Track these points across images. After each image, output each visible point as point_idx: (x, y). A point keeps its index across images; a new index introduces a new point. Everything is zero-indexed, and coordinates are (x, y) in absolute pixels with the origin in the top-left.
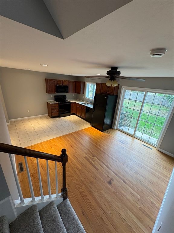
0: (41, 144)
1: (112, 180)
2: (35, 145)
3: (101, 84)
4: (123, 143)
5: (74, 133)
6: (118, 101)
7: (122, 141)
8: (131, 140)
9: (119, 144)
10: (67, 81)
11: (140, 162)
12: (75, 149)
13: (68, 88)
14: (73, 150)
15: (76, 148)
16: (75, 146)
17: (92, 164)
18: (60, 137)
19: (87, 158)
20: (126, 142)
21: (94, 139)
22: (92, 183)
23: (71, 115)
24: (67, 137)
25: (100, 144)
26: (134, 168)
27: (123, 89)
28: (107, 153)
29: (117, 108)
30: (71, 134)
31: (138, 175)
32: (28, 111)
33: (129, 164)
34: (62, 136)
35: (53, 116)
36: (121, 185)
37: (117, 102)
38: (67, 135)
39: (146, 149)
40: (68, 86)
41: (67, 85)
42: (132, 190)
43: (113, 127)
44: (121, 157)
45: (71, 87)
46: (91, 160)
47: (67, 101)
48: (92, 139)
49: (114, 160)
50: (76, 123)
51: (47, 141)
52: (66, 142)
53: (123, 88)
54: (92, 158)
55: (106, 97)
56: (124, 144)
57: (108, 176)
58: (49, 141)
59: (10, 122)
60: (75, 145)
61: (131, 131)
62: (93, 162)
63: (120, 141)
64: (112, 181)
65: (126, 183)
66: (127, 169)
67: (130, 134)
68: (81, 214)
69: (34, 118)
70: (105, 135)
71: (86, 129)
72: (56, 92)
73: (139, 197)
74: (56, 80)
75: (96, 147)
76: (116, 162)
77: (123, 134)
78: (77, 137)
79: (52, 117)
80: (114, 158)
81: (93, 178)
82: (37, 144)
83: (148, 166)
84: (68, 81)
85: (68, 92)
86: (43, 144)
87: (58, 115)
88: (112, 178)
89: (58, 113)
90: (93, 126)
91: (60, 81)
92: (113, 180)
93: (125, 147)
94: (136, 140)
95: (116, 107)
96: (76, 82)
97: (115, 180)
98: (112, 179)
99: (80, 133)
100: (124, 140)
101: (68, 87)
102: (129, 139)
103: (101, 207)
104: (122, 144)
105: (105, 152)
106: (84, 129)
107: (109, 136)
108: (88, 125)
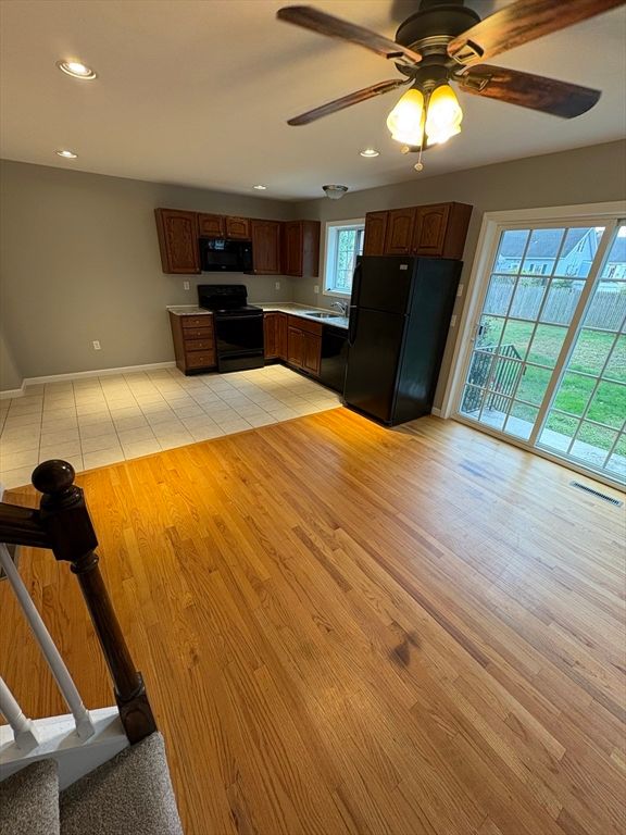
0: (119, 467)
1: (412, 642)
2: (94, 472)
3: (388, 213)
4: (480, 475)
5: (268, 429)
6: (461, 287)
7: (472, 464)
8: (517, 465)
9: (462, 479)
10: (245, 223)
11: (560, 564)
12: (255, 494)
13: (251, 252)
14: (250, 497)
15: (261, 489)
16: (259, 482)
17: (323, 560)
18: (204, 446)
19: (303, 534)
20: (493, 471)
21: (347, 453)
22: (308, 651)
23: (267, 365)
24: (233, 447)
25: (372, 475)
26: (530, 591)
27: (489, 225)
28: (400, 516)
29: (459, 321)
30: (253, 433)
31: (552, 626)
32: (97, 345)
33: (504, 569)
34: (212, 442)
35: (191, 366)
36: (456, 675)
37: (460, 293)
38: (233, 438)
39: (593, 505)
40: (251, 243)
41: (247, 237)
42: (516, 703)
43: (435, 410)
44: (465, 536)
45: (263, 251)
46: (319, 544)
47: (248, 308)
48: (340, 453)
49: (430, 547)
50: (280, 393)
51: (147, 458)
52: (223, 462)
53: (490, 222)
54: (330, 531)
55: (404, 267)
56: (484, 477)
57: (395, 624)
58: (157, 457)
59: (28, 388)
60: (260, 476)
61: (520, 428)
62: (328, 554)
63: (465, 467)
64: (412, 649)
65: (484, 662)
66: (491, 593)
67: (514, 438)
68: (226, 819)
69: (122, 376)
70: (400, 441)
71: (320, 415)
72: (202, 269)
73: (557, 748)
74: (200, 214)
75: (352, 486)
76: (440, 555)
77: (480, 438)
78: (273, 445)
79: (190, 372)
80: (431, 540)
81: (318, 625)
82: (104, 471)
83: (601, 584)
84: (251, 221)
85: (248, 270)
86: (127, 469)
87: (212, 363)
88: (414, 634)
89: (211, 354)
90: (349, 406)
91: (215, 218)
92: (416, 645)
93: (486, 492)
94: (538, 463)
95: (454, 318)
96: (283, 225)
97: (426, 645)
98: (412, 638)
99: (290, 428)
100: (484, 463)
101: (249, 245)
102: (510, 458)
103: (339, 791)
104: (472, 476)
105: (391, 509)
106: (311, 417)
107: (413, 443)
108: (330, 403)
